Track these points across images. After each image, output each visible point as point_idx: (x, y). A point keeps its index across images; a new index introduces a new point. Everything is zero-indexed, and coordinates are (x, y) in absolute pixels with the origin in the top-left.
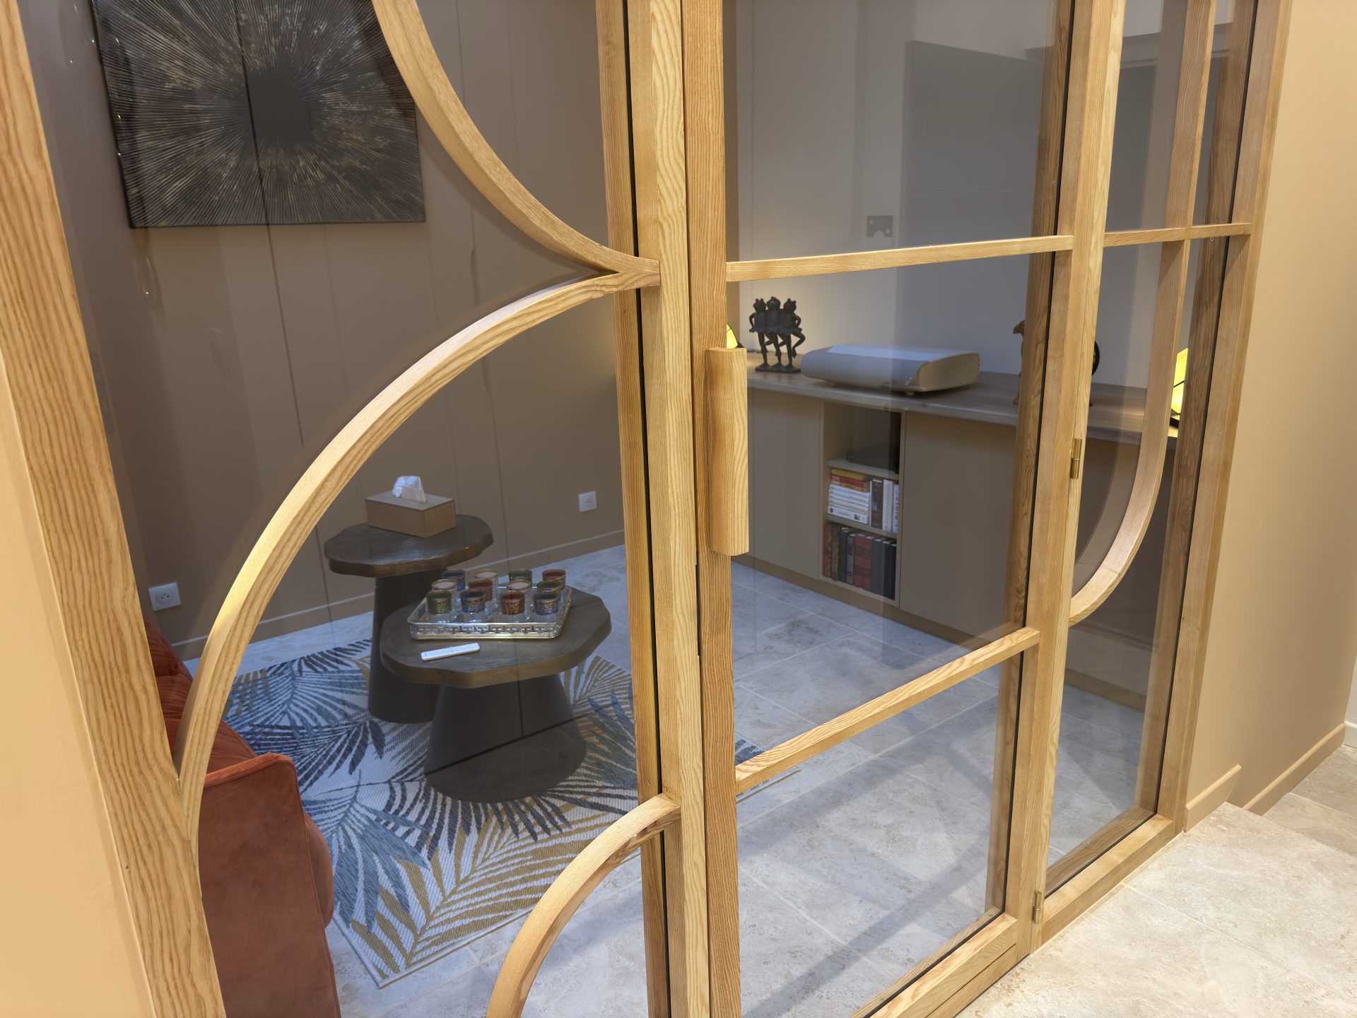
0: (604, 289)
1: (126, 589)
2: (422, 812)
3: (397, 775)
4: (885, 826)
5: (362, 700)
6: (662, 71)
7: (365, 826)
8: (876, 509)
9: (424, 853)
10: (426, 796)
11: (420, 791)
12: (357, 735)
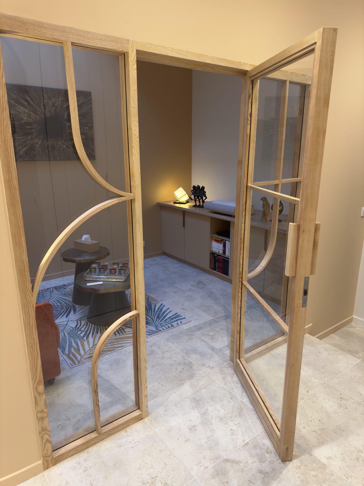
0: (122, 200)
1: (26, 256)
2: (85, 328)
3: (79, 319)
4: (211, 335)
5: (70, 299)
6: (135, 156)
7: (69, 331)
8: (224, 249)
9: (85, 338)
10: (87, 324)
11: (85, 323)
12: (68, 308)
